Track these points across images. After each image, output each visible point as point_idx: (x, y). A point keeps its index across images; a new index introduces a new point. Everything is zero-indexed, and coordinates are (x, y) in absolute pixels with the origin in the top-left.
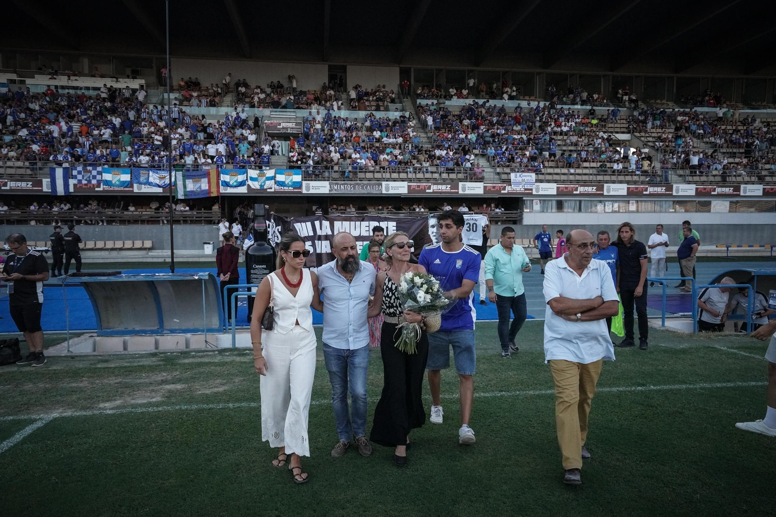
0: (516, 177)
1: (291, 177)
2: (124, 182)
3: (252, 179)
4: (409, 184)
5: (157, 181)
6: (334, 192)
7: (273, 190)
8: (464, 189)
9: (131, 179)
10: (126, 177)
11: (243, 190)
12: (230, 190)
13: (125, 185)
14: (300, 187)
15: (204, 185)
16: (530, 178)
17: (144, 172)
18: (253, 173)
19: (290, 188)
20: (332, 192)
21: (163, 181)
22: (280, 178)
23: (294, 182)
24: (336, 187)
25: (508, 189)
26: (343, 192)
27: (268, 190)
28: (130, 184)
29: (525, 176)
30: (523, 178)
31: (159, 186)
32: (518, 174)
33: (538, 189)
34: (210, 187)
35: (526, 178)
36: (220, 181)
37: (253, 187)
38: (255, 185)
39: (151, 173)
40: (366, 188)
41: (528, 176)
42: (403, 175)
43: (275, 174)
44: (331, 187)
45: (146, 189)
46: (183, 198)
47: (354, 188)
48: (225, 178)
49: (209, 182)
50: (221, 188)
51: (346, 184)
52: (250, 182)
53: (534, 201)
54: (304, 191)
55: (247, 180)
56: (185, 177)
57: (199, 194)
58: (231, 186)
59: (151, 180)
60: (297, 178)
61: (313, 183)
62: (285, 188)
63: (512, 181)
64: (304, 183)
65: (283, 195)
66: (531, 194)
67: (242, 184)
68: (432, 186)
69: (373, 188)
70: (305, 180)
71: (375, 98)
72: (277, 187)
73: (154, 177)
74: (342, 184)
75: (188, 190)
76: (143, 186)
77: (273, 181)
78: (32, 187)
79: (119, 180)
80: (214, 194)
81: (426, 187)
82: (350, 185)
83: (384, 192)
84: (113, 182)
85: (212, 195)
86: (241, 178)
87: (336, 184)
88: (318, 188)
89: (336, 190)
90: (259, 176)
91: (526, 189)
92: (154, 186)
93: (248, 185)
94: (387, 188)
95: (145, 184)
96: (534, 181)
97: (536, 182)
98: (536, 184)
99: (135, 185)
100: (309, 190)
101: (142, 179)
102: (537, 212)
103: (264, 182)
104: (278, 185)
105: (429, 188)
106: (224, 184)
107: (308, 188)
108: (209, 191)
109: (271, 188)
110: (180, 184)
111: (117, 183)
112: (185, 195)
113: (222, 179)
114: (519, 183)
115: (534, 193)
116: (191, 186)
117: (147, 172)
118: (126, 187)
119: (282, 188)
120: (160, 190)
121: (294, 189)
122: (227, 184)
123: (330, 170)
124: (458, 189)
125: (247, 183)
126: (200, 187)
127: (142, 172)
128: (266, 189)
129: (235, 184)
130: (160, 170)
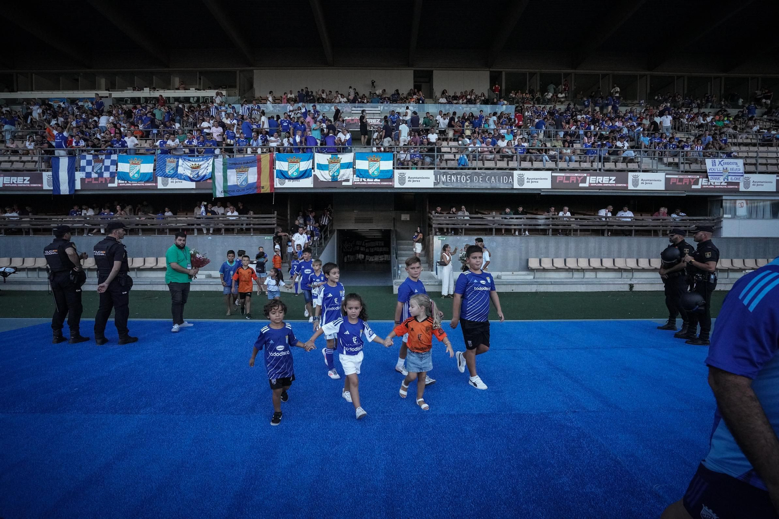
0: (714, 164)
1: (377, 164)
2: (144, 175)
3: (321, 167)
4: (553, 174)
5: (188, 173)
6: (441, 186)
7: (350, 183)
8: (636, 183)
9: (154, 170)
10: (147, 168)
11: (307, 183)
12: (289, 184)
13: (147, 178)
14: (391, 178)
15: (252, 176)
16: (734, 166)
17: (172, 159)
18: (322, 158)
19: (376, 180)
20: (438, 186)
21: (196, 172)
22: (362, 165)
23: (382, 171)
24: (444, 179)
25: (702, 182)
26: (455, 186)
27: (344, 184)
28: (153, 178)
29: (728, 164)
30: (725, 166)
31: (192, 180)
32: (717, 161)
33: (747, 184)
34: (259, 178)
35: (729, 167)
36: (275, 171)
37: (322, 179)
38: (325, 176)
39: (181, 161)
40: (489, 179)
41: (733, 163)
42: (537, 165)
43: (354, 160)
44: (436, 179)
45: (174, 185)
46: (222, 195)
47: (472, 181)
48: (282, 166)
49: (259, 173)
50: (276, 180)
51: (459, 174)
52: (317, 172)
53: (738, 202)
54: (397, 185)
55: (313, 168)
56: (226, 167)
57: (243, 190)
58: (290, 178)
59: (180, 170)
60: (387, 165)
61: (409, 173)
62: (368, 180)
63: (708, 171)
64: (397, 172)
65: (364, 191)
66: (737, 192)
67: (304, 175)
68: (588, 178)
69: (499, 181)
70: (398, 168)
71: (465, 101)
72: (356, 179)
73: (185, 167)
74: (454, 174)
75: (229, 184)
76: (170, 179)
77: (352, 169)
78: (30, 184)
79: (138, 172)
80: (266, 190)
81: (580, 179)
82: (466, 175)
83: (516, 186)
84: (131, 175)
85: (262, 191)
86: (304, 165)
87: (444, 174)
88: (418, 179)
89: (443, 183)
90: (330, 162)
91: (729, 183)
92: (184, 179)
93: (315, 176)
94: (521, 181)
95: (172, 177)
96: (742, 170)
97: (746, 173)
98: (746, 175)
99: (160, 179)
100: (404, 183)
101: (168, 170)
102: (740, 218)
103: (338, 171)
104: (358, 176)
105: (584, 180)
106: (280, 175)
107: (402, 180)
108: (258, 185)
109: (348, 180)
110: (219, 175)
111: (136, 176)
112: (225, 192)
113: (277, 168)
114: (719, 174)
115: (742, 188)
116: (234, 179)
117: (176, 160)
118: (148, 181)
119: (364, 180)
120: (193, 185)
121: (382, 180)
122: (283, 175)
123: (436, 154)
124: (627, 183)
125: (313, 173)
126: (246, 180)
127: (168, 160)
128: (341, 182)
129: (295, 174)
130: (194, 156)
